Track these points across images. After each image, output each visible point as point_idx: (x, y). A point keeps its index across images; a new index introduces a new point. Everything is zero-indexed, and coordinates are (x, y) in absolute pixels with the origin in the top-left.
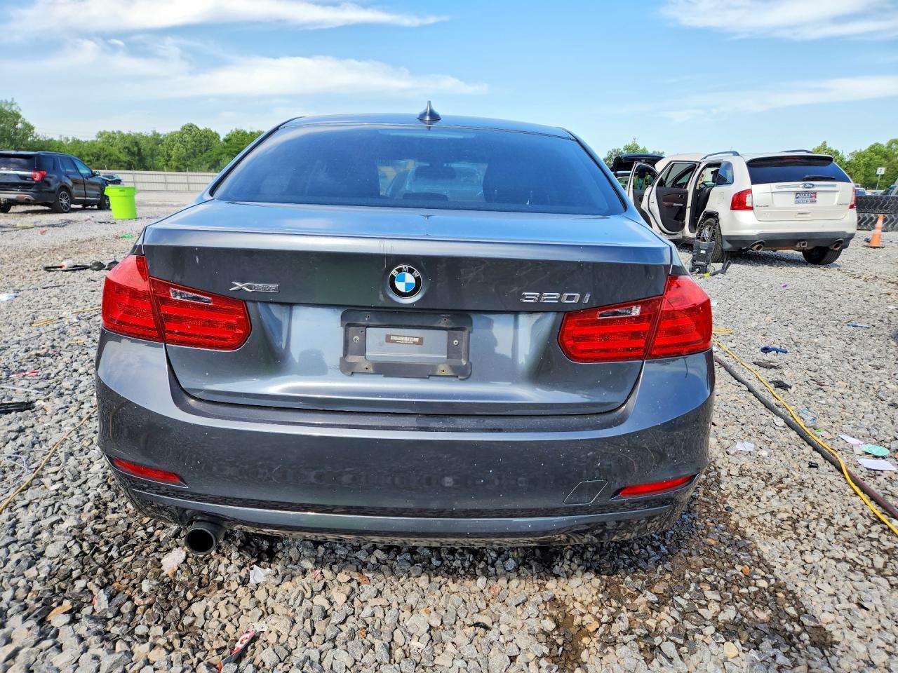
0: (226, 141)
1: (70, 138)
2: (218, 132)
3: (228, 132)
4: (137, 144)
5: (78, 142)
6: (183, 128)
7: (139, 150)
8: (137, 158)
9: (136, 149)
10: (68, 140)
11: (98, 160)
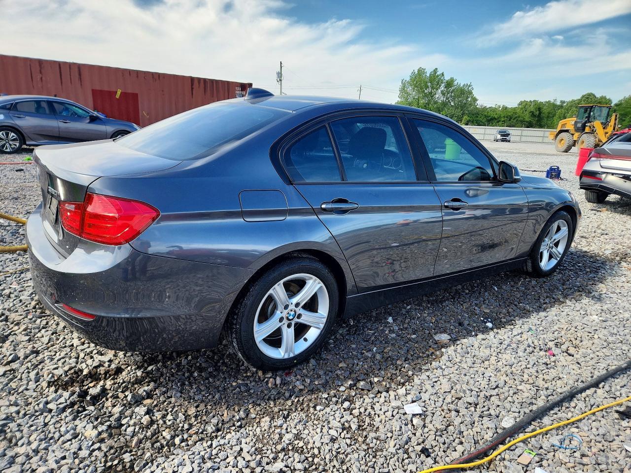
0: (616, 105)
1: (501, 106)
2: (611, 98)
3: (621, 98)
4: (539, 109)
5: (506, 108)
6: (583, 96)
7: (540, 113)
8: (536, 119)
9: (538, 113)
10: (500, 107)
11: (510, 120)
